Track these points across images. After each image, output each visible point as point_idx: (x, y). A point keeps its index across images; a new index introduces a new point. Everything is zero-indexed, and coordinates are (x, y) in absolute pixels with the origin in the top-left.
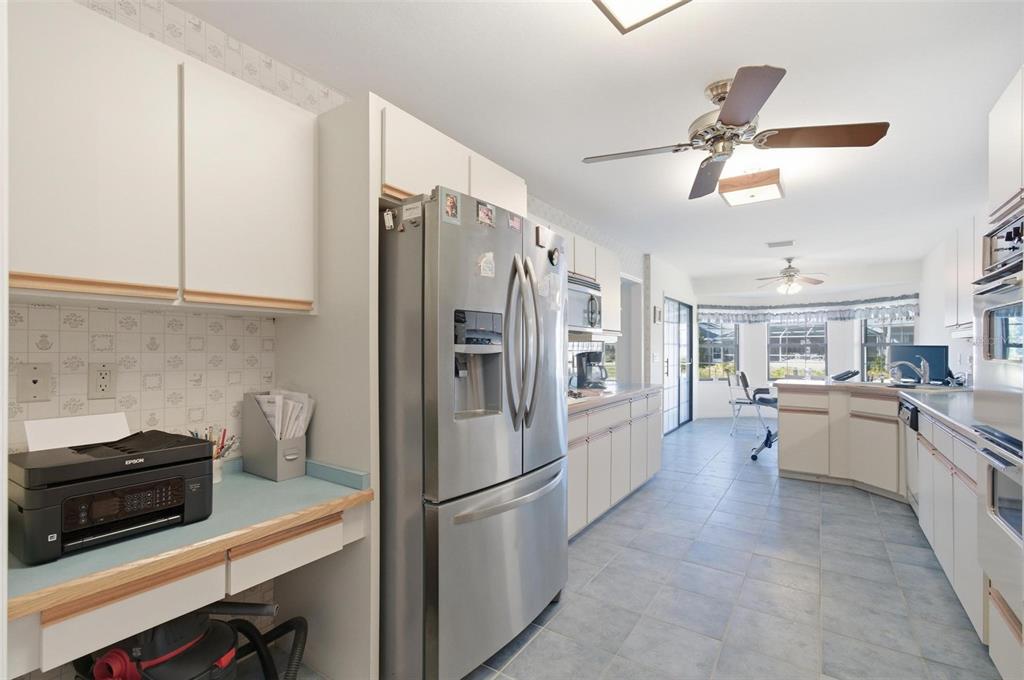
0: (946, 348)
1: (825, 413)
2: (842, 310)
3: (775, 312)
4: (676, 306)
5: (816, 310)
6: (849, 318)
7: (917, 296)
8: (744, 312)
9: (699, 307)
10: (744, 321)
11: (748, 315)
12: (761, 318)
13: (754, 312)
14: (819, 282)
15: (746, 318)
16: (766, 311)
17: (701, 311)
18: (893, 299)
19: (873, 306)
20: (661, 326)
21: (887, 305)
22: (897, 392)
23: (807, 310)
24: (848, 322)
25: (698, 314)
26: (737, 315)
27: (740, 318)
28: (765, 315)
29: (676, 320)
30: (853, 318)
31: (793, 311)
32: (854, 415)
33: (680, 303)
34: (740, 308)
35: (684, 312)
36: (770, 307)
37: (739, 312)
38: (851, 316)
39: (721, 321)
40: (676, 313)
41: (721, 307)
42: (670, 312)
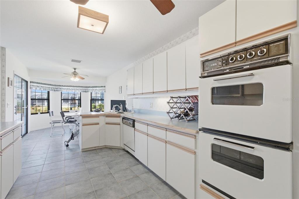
0: (125, 101)
1: (98, 124)
2: (86, 89)
3: (64, 88)
4: (20, 80)
5: (78, 88)
6: (87, 92)
7: (105, 87)
8: (52, 86)
9: (31, 82)
10: (52, 90)
11: (54, 88)
12: (59, 89)
13: (57, 87)
14: (84, 79)
15: (53, 89)
16: (61, 87)
17: (32, 84)
18: (99, 87)
19: (94, 88)
20: (13, 88)
21: (98, 88)
22: (120, 115)
23: (75, 88)
24: (87, 93)
25: (30, 85)
26: (49, 88)
27: (50, 89)
28: (60, 88)
29: (20, 87)
30: (89, 92)
31: (71, 88)
32: (106, 124)
33: (22, 79)
34: (50, 85)
35: (24, 84)
36: (62, 86)
37: (50, 86)
38: (88, 91)
39: (42, 89)
40: (21, 84)
41: (42, 84)
42: (17, 83)
